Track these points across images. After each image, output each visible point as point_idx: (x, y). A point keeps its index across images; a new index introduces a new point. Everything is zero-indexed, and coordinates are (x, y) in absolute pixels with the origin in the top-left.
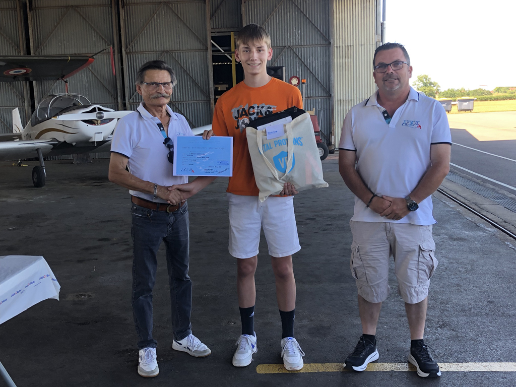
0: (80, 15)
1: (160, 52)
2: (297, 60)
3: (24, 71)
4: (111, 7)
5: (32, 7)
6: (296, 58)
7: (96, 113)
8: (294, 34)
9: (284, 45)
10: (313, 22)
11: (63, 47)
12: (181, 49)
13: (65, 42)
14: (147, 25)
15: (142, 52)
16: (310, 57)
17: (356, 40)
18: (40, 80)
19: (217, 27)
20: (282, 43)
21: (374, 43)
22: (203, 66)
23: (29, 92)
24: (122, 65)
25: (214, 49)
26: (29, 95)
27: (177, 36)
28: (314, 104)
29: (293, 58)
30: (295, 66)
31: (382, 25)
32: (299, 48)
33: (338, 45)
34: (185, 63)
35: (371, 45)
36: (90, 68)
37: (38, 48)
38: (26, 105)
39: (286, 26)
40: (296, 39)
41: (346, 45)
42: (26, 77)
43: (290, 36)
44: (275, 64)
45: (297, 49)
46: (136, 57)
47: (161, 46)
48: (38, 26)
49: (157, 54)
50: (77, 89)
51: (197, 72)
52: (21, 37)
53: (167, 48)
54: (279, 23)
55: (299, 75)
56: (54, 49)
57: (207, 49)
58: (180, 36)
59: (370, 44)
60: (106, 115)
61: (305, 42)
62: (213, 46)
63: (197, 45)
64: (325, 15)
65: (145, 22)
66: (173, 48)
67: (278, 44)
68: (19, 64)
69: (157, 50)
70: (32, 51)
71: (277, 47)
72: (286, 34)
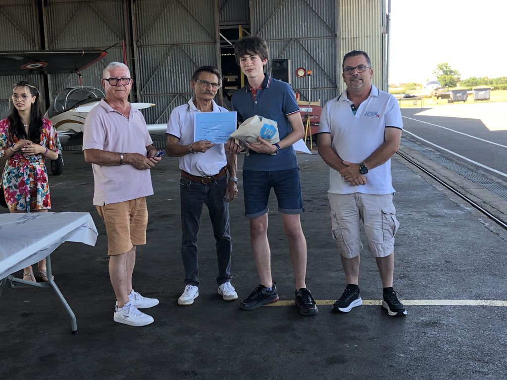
0: (93, 10)
1: (170, 45)
2: (304, 52)
3: (40, 65)
4: (123, 2)
5: (46, 1)
6: (302, 50)
8: (301, 27)
9: (290, 37)
10: (319, 15)
11: (76, 41)
12: (190, 42)
13: (78, 37)
14: (157, 19)
15: (152, 46)
16: (316, 49)
17: (361, 31)
18: (54, 72)
19: (226, 20)
20: (289, 35)
21: (379, 35)
22: (211, 59)
23: (43, 84)
24: (133, 56)
25: (223, 42)
26: (43, 87)
27: (186, 30)
28: (321, 95)
29: (300, 50)
30: (301, 58)
31: (388, 17)
32: (305, 40)
33: (344, 37)
34: (194, 56)
35: (377, 37)
36: (102, 61)
37: (52, 42)
39: (293, 19)
40: (302, 31)
41: (352, 37)
42: (40, 71)
43: (297, 29)
44: (282, 57)
45: (304, 41)
46: (146, 50)
48: (52, 21)
49: (167, 47)
50: (90, 82)
52: (36, 33)
53: (176, 41)
54: (286, 16)
55: (305, 66)
56: (68, 43)
57: (215, 42)
58: (190, 30)
59: (375, 36)
61: (312, 34)
62: (221, 38)
63: (205, 38)
64: (331, 8)
65: (155, 15)
66: (183, 41)
67: (285, 36)
68: (35, 59)
69: (167, 43)
70: (46, 45)
71: (284, 39)
72: (293, 26)
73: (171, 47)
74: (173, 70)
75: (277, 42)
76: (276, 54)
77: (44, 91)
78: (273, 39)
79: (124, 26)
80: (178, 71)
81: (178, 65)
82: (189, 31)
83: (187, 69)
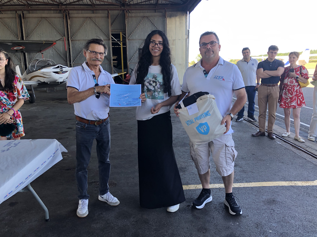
0: (48, 22)
3: (21, 48)
4: (64, 19)
5: (24, 16)
7: (59, 68)
11: (40, 37)
13: (41, 35)
14: (81, 28)
15: (79, 40)
18: (29, 52)
19: (114, 29)
20: (144, 37)
23: (23, 58)
24: (69, 46)
25: (113, 39)
35: (184, 40)
36: (54, 47)
37: (28, 37)
38: (22, 64)
42: (22, 51)
48: (27, 27)
52: (19, 32)
56: (36, 37)
57: (109, 39)
60: (64, 69)
62: (112, 38)
64: (163, 25)
68: (19, 44)
70: (24, 38)
77: (24, 61)
78: (137, 39)
79: (64, 30)
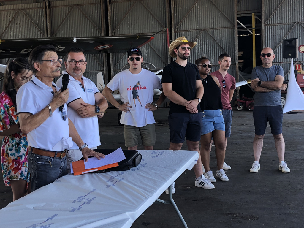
0: (143, 6)
5: (111, 1)
8: (302, 13)
9: (294, 22)
12: (215, 27)
13: (132, 25)
14: (190, 11)
18: (115, 52)
19: (242, 10)
20: (293, 20)
22: (230, 39)
23: (107, 60)
25: (239, 26)
27: (212, 18)
29: (302, 31)
34: (217, 38)
36: (150, 44)
37: (114, 30)
38: (105, 70)
39: (296, 7)
43: (299, 15)
44: (287, 36)
47: (200, 25)
48: (114, 15)
49: (197, 32)
51: (226, 44)
52: (102, 23)
53: (204, 27)
54: (290, 5)
56: (125, 30)
57: (234, 27)
63: (226, 24)
65: (188, 8)
66: (209, 27)
67: (290, 21)
69: (197, 29)
70: (110, 32)
71: (289, 23)
72: (296, 13)
73: (200, 31)
74: (201, 49)
75: (283, 26)
76: (282, 35)
77: (107, 65)
78: (280, 23)
79: (165, 17)
80: (205, 49)
81: (204, 45)
82: (213, 19)
83: (211, 48)
